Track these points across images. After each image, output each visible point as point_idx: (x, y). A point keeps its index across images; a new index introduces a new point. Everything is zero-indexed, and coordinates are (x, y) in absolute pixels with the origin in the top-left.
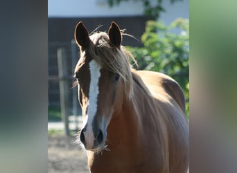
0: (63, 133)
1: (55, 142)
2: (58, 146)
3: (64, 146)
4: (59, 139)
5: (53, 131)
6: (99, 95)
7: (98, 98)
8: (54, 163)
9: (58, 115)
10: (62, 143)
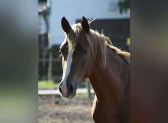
0: (87, 96)
1: (81, 102)
2: (83, 104)
3: (87, 104)
4: (84, 99)
5: (80, 94)
6: (72, 63)
7: (71, 64)
8: (80, 115)
9: (83, 83)
10: (86, 102)
